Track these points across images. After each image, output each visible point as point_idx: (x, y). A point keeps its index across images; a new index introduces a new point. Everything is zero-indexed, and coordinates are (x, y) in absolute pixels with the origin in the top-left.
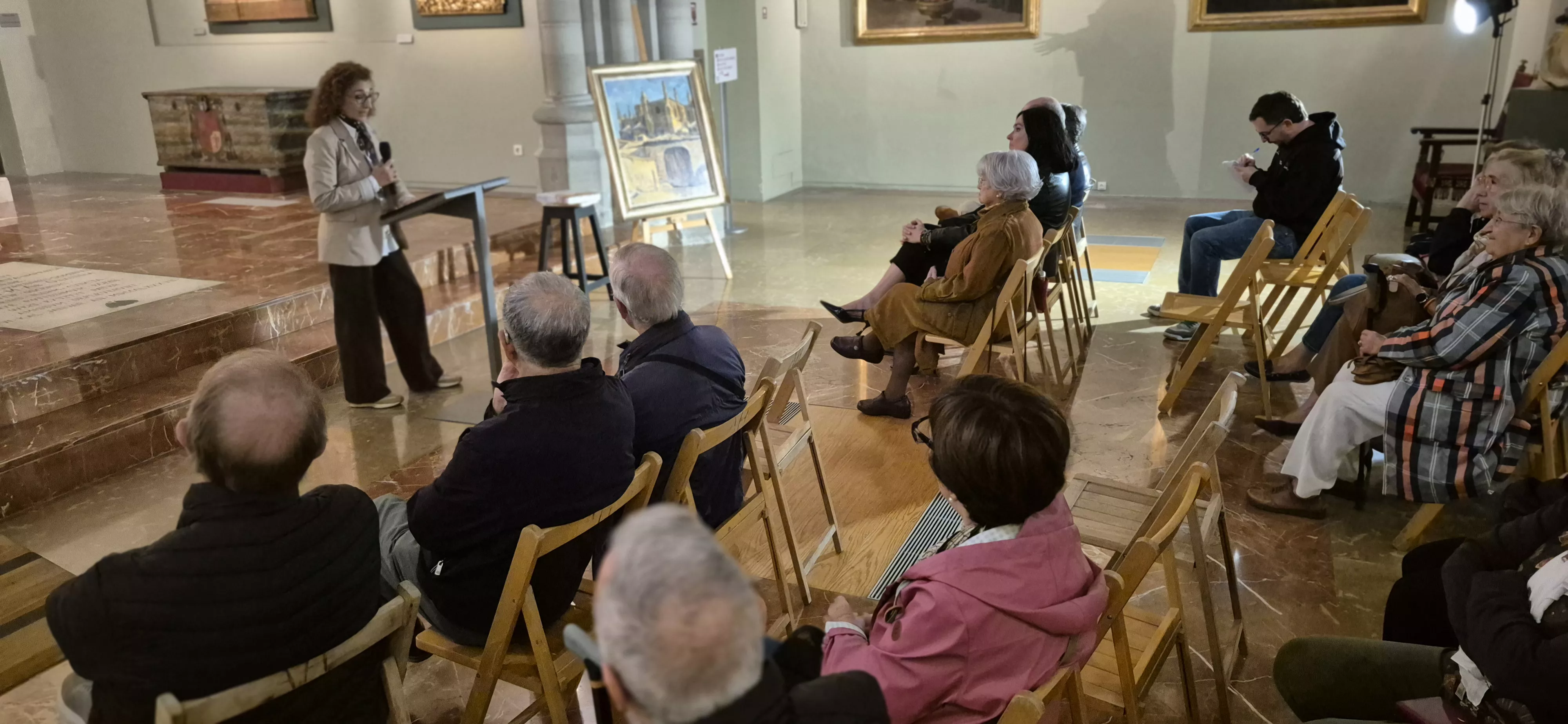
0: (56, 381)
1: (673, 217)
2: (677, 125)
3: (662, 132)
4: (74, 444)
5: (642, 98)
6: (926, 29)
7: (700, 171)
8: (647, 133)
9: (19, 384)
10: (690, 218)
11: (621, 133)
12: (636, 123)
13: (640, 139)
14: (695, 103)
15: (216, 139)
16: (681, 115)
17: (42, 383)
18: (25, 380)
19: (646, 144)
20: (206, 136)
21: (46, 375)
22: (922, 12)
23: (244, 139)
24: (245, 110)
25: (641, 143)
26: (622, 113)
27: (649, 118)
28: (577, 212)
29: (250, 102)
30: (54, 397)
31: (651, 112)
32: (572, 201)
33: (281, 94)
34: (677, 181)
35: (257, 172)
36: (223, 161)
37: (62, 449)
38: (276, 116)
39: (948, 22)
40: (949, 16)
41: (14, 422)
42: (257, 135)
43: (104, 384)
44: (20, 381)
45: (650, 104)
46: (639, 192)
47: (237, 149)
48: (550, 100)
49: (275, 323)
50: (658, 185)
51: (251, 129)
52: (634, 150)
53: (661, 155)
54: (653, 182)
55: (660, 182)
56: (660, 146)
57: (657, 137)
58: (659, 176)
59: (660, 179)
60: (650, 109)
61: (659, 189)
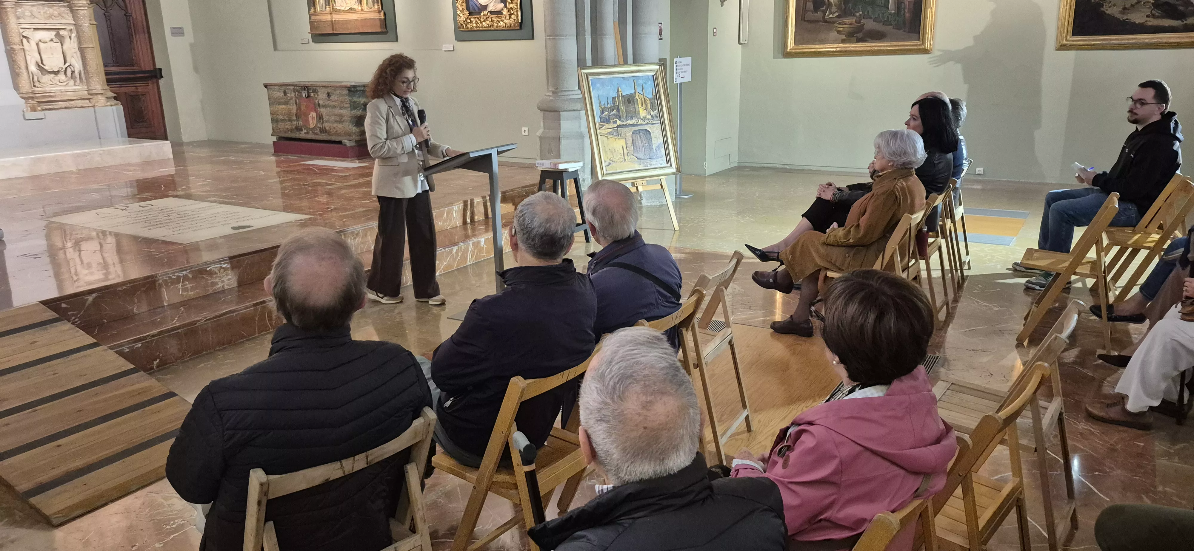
0: (194, 278)
1: (636, 181)
2: (642, 113)
3: (632, 118)
4: (205, 321)
5: (618, 92)
6: (841, 45)
7: (658, 147)
8: (620, 118)
9: (170, 277)
10: (648, 183)
11: (601, 118)
12: (613, 110)
13: (615, 122)
14: (657, 97)
15: (313, 118)
16: (647, 105)
17: (185, 278)
18: (174, 276)
19: (618, 126)
20: (306, 115)
21: (188, 273)
22: (839, 32)
23: (333, 118)
24: (333, 97)
25: (615, 125)
26: (602, 103)
27: (622, 108)
28: (564, 174)
29: (338, 92)
30: (192, 289)
31: (624, 102)
32: (562, 167)
33: (359, 86)
34: (641, 155)
35: (340, 143)
36: (317, 134)
37: (196, 324)
38: (355, 102)
39: (859, 40)
40: (860, 35)
41: (165, 304)
42: (341, 116)
43: (227, 282)
44: (171, 275)
45: (623, 96)
46: (611, 162)
47: (327, 126)
48: (550, 94)
50: (626, 157)
51: (337, 111)
52: (609, 130)
53: (629, 135)
54: (622, 154)
55: (628, 155)
56: (628, 128)
57: (627, 121)
58: (627, 150)
59: (628, 153)
60: (623, 100)
61: (627, 161)
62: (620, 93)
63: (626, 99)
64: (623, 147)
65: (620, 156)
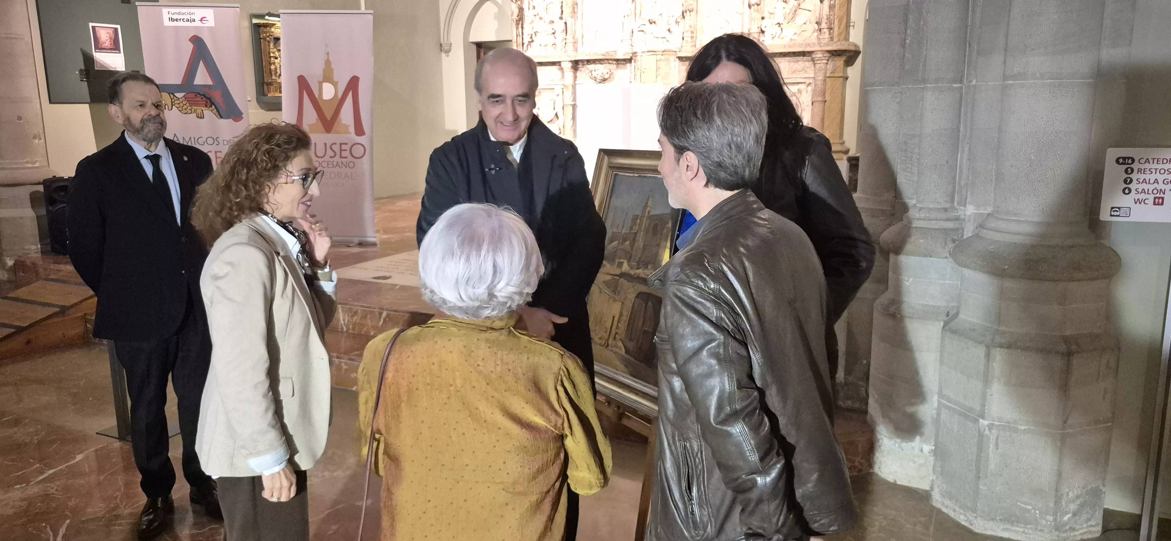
3: (646, 265)
5: (646, 206)
8: (629, 261)
12: (626, 240)
19: (623, 275)
27: (641, 240)
31: (647, 230)
45: (649, 217)
49: (344, 320)
50: (610, 342)
52: (609, 277)
53: (631, 296)
54: (608, 333)
55: (615, 338)
56: (634, 284)
57: (638, 269)
58: (617, 328)
59: (616, 333)
60: (647, 225)
61: (609, 347)
63: (653, 225)
64: (614, 318)
65: (604, 334)
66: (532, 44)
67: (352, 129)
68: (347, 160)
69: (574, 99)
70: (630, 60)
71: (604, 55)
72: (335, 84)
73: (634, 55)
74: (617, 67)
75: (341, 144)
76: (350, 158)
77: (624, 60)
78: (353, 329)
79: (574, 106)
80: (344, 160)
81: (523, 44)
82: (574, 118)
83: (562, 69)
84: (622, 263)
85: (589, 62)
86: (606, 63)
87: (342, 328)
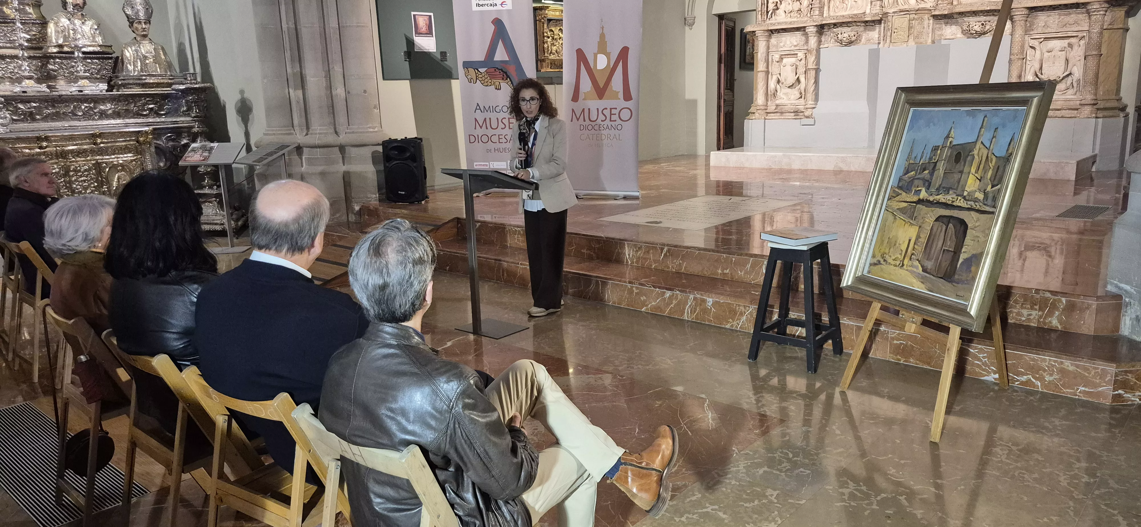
2: (972, 184)
3: (947, 190)
8: (928, 188)
11: (900, 180)
12: (924, 170)
13: (918, 192)
14: (1012, 156)
16: (985, 172)
19: (920, 201)
25: (915, 199)
26: (913, 156)
27: (940, 168)
31: (949, 158)
34: (931, 266)
45: (950, 147)
46: (882, 261)
49: (629, 255)
50: (906, 262)
52: (905, 205)
53: (930, 220)
54: (903, 255)
55: (911, 259)
56: (933, 209)
57: (938, 195)
58: (914, 249)
59: (912, 254)
60: (949, 154)
61: (905, 267)
62: (950, 139)
63: (955, 153)
64: (910, 240)
65: (899, 256)
66: (777, 12)
67: (621, 95)
68: (616, 123)
69: (818, 63)
70: (879, 22)
71: (852, 17)
72: (608, 55)
73: (884, 16)
74: (865, 30)
75: (611, 109)
76: (619, 122)
77: (873, 21)
78: (637, 262)
79: (817, 70)
80: (613, 123)
81: (768, 12)
82: (816, 82)
83: (806, 35)
84: (920, 190)
85: (835, 25)
86: (853, 26)
87: (627, 262)
